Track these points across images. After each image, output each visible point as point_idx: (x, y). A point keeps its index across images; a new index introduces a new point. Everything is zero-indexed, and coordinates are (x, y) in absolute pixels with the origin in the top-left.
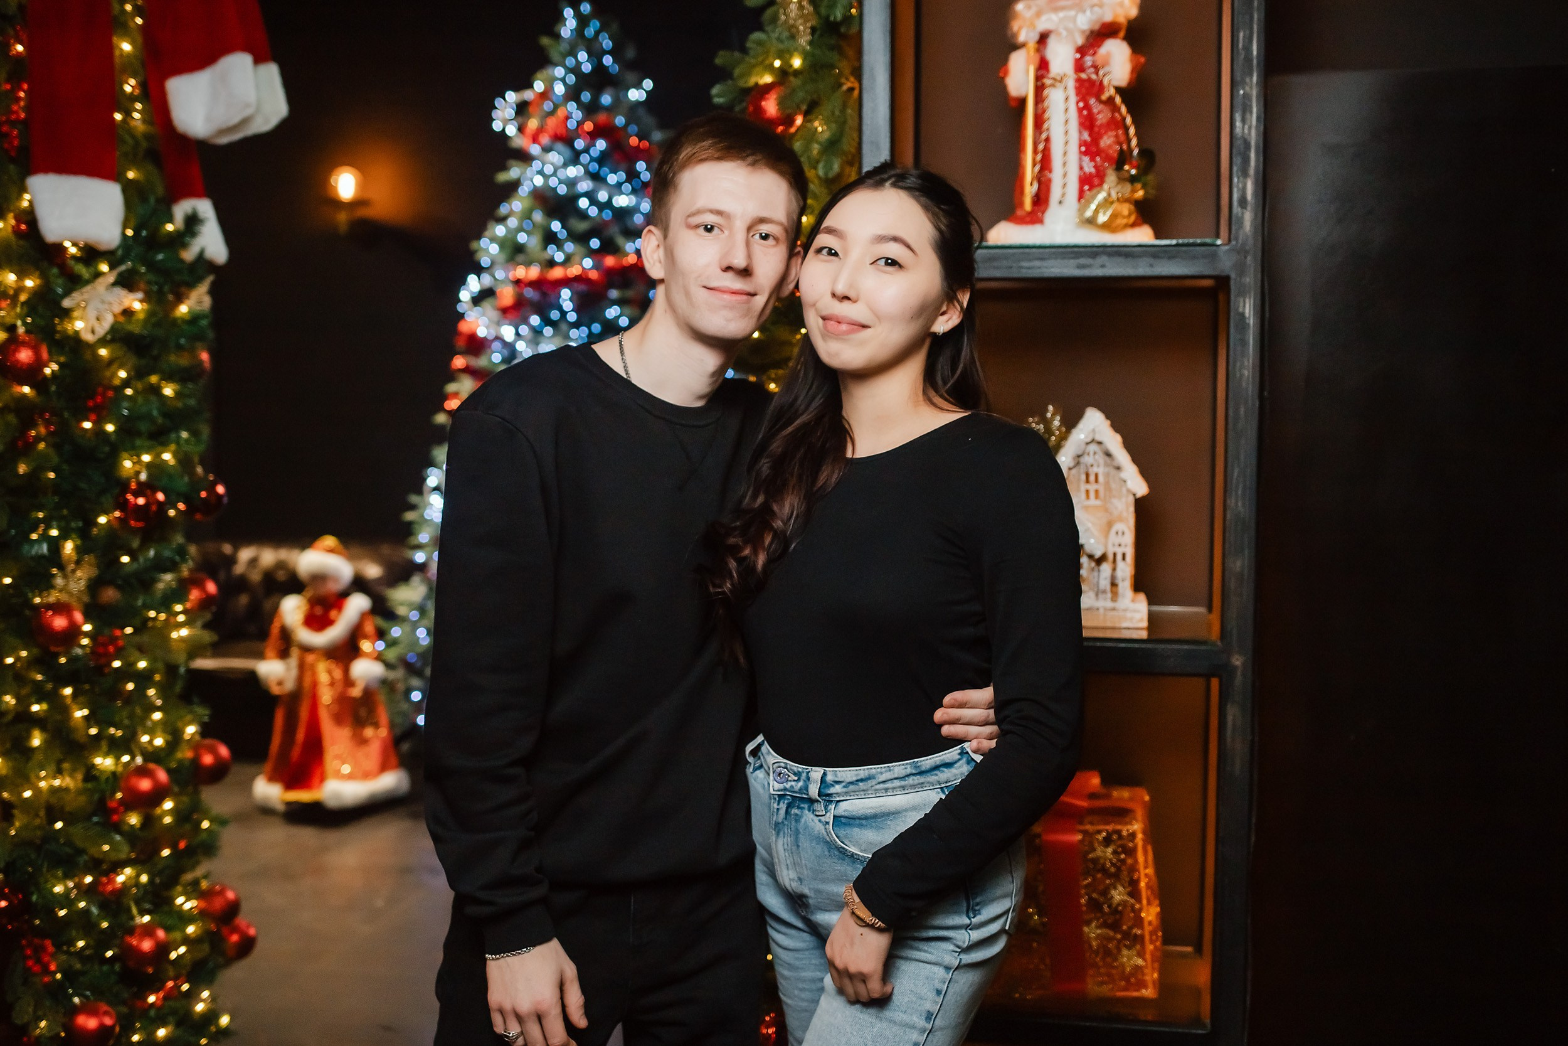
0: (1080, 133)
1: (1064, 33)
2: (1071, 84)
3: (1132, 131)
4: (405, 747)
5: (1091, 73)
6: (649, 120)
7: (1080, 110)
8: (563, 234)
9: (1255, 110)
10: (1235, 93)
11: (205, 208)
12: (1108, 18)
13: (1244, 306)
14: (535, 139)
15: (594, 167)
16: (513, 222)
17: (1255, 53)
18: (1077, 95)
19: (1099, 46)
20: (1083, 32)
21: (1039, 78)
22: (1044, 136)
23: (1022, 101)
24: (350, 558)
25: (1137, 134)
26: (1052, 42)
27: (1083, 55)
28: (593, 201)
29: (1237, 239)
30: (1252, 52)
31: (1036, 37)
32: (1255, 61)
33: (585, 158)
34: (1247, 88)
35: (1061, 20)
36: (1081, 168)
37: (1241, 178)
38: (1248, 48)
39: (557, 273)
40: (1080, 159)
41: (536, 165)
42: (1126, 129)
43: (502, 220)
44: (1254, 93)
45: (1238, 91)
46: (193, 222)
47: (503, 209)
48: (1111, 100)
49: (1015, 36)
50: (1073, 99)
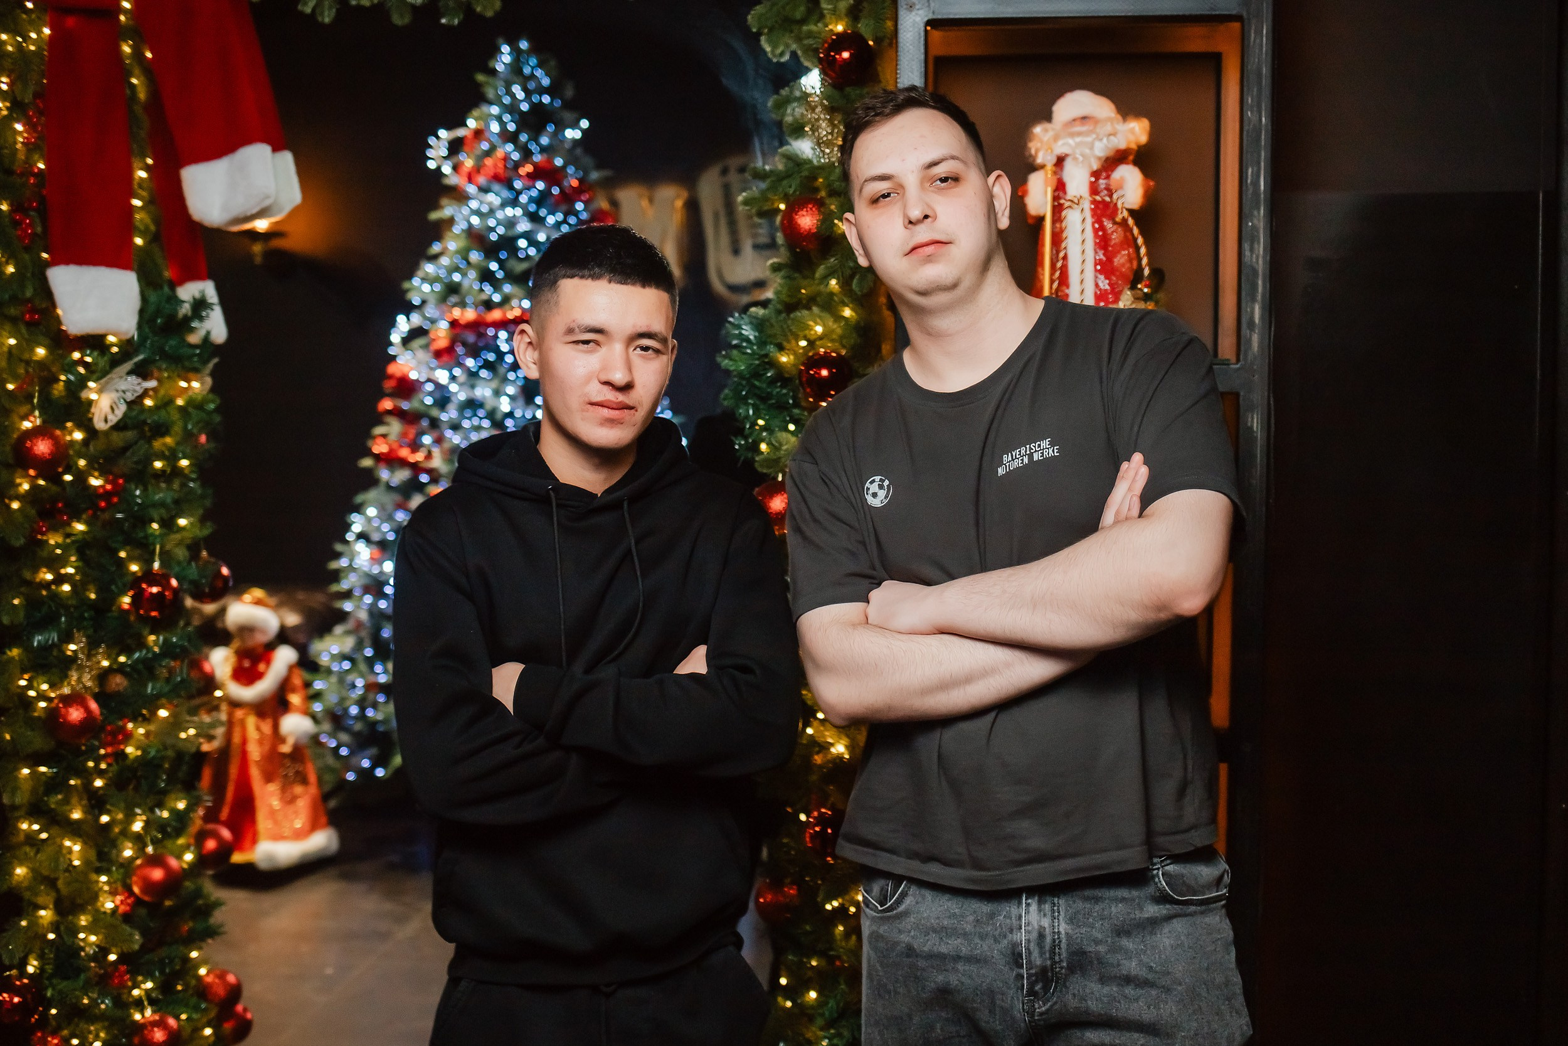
0: (1096, 252)
1: (1081, 158)
2: (1087, 205)
3: (1143, 250)
4: (332, 803)
5: (1104, 196)
6: (588, 161)
7: (1096, 231)
8: (500, 275)
9: (1262, 240)
10: (1244, 226)
11: (208, 289)
12: (1123, 146)
13: (1253, 419)
14: (470, 179)
15: (532, 208)
16: (445, 261)
17: (1262, 188)
18: (1093, 216)
19: (1112, 171)
20: (1099, 158)
21: (1056, 198)
22: (1061, 255)
23: (1041, 219)
24: (276, 608)
25: (1148, 254)
26: (1068, 165)
27: (1097, 179)
28: (533, 242)
29: (1245, 359)
30: (1260, 186)
31: (1054, 160)
32: (1262, 196)
33: (523, 199)
34: (1255, 221)
35: (1078, 144)
36: (1097, 285)
37: (1249, 304)
38: (1256, 183)
39: (496, 315)
40: (1096, 277)
41: (474, 204)
42: (1137, 249)
43: (434, 258)
44: (1261, 225)
45: (1247, 224)
46: (200, 305)
47: (436, 248)
48: (1124, 220)
49: (1034, 158)
50: (1089, 220)
